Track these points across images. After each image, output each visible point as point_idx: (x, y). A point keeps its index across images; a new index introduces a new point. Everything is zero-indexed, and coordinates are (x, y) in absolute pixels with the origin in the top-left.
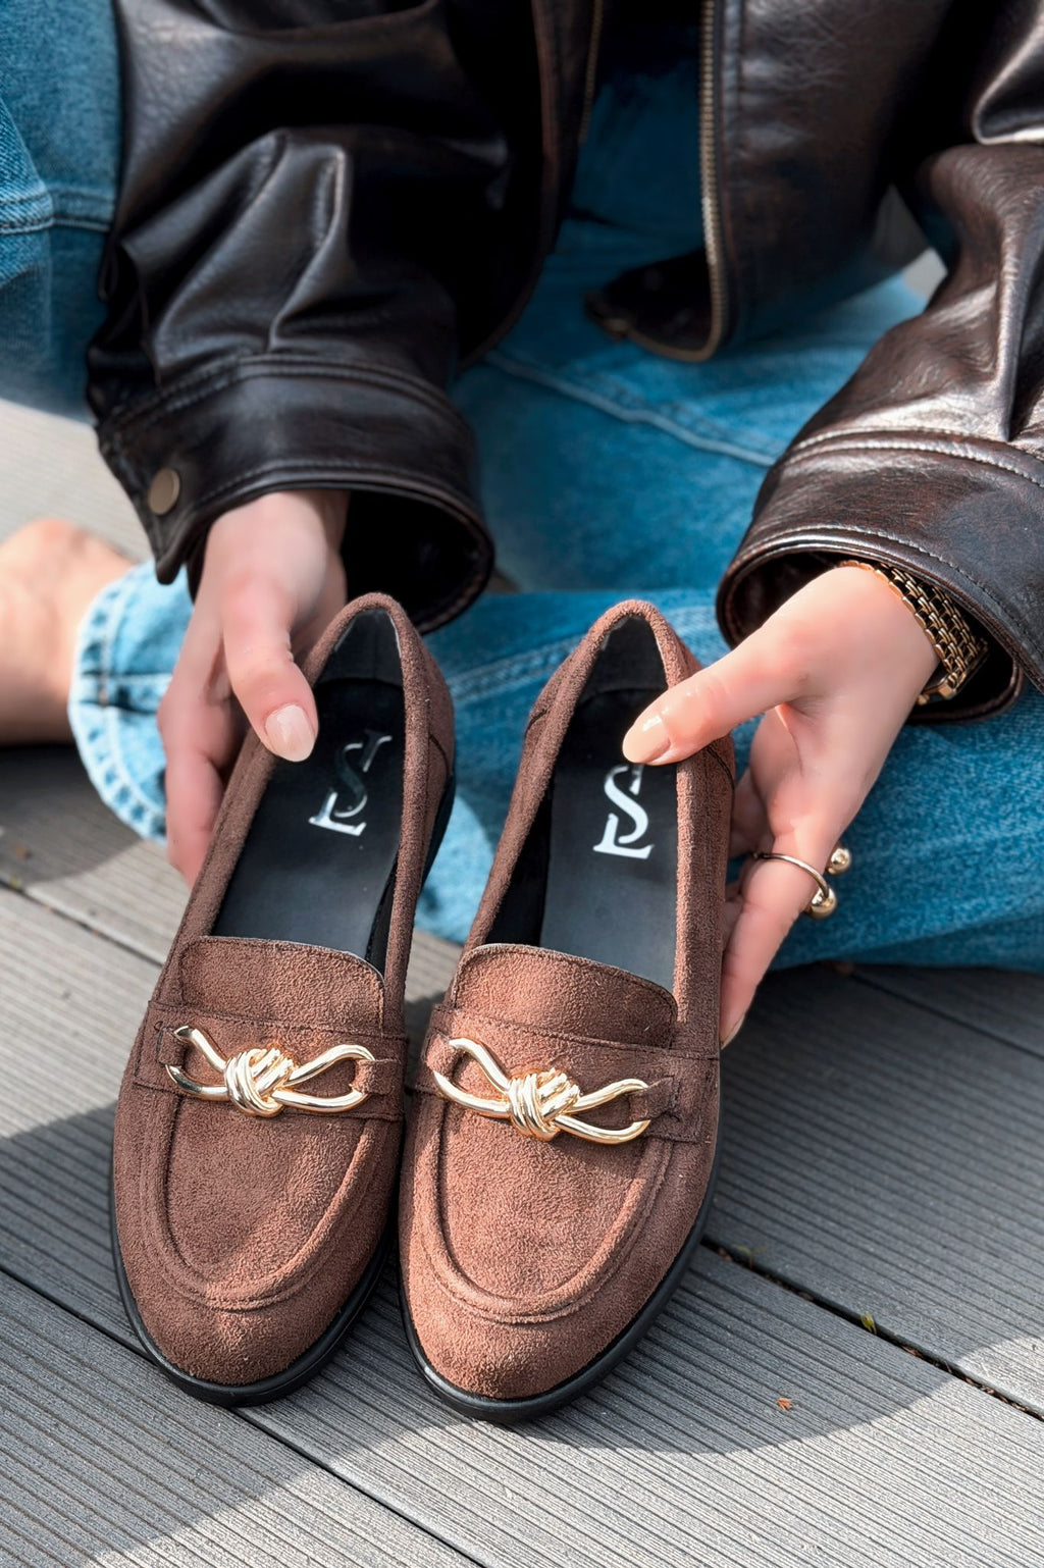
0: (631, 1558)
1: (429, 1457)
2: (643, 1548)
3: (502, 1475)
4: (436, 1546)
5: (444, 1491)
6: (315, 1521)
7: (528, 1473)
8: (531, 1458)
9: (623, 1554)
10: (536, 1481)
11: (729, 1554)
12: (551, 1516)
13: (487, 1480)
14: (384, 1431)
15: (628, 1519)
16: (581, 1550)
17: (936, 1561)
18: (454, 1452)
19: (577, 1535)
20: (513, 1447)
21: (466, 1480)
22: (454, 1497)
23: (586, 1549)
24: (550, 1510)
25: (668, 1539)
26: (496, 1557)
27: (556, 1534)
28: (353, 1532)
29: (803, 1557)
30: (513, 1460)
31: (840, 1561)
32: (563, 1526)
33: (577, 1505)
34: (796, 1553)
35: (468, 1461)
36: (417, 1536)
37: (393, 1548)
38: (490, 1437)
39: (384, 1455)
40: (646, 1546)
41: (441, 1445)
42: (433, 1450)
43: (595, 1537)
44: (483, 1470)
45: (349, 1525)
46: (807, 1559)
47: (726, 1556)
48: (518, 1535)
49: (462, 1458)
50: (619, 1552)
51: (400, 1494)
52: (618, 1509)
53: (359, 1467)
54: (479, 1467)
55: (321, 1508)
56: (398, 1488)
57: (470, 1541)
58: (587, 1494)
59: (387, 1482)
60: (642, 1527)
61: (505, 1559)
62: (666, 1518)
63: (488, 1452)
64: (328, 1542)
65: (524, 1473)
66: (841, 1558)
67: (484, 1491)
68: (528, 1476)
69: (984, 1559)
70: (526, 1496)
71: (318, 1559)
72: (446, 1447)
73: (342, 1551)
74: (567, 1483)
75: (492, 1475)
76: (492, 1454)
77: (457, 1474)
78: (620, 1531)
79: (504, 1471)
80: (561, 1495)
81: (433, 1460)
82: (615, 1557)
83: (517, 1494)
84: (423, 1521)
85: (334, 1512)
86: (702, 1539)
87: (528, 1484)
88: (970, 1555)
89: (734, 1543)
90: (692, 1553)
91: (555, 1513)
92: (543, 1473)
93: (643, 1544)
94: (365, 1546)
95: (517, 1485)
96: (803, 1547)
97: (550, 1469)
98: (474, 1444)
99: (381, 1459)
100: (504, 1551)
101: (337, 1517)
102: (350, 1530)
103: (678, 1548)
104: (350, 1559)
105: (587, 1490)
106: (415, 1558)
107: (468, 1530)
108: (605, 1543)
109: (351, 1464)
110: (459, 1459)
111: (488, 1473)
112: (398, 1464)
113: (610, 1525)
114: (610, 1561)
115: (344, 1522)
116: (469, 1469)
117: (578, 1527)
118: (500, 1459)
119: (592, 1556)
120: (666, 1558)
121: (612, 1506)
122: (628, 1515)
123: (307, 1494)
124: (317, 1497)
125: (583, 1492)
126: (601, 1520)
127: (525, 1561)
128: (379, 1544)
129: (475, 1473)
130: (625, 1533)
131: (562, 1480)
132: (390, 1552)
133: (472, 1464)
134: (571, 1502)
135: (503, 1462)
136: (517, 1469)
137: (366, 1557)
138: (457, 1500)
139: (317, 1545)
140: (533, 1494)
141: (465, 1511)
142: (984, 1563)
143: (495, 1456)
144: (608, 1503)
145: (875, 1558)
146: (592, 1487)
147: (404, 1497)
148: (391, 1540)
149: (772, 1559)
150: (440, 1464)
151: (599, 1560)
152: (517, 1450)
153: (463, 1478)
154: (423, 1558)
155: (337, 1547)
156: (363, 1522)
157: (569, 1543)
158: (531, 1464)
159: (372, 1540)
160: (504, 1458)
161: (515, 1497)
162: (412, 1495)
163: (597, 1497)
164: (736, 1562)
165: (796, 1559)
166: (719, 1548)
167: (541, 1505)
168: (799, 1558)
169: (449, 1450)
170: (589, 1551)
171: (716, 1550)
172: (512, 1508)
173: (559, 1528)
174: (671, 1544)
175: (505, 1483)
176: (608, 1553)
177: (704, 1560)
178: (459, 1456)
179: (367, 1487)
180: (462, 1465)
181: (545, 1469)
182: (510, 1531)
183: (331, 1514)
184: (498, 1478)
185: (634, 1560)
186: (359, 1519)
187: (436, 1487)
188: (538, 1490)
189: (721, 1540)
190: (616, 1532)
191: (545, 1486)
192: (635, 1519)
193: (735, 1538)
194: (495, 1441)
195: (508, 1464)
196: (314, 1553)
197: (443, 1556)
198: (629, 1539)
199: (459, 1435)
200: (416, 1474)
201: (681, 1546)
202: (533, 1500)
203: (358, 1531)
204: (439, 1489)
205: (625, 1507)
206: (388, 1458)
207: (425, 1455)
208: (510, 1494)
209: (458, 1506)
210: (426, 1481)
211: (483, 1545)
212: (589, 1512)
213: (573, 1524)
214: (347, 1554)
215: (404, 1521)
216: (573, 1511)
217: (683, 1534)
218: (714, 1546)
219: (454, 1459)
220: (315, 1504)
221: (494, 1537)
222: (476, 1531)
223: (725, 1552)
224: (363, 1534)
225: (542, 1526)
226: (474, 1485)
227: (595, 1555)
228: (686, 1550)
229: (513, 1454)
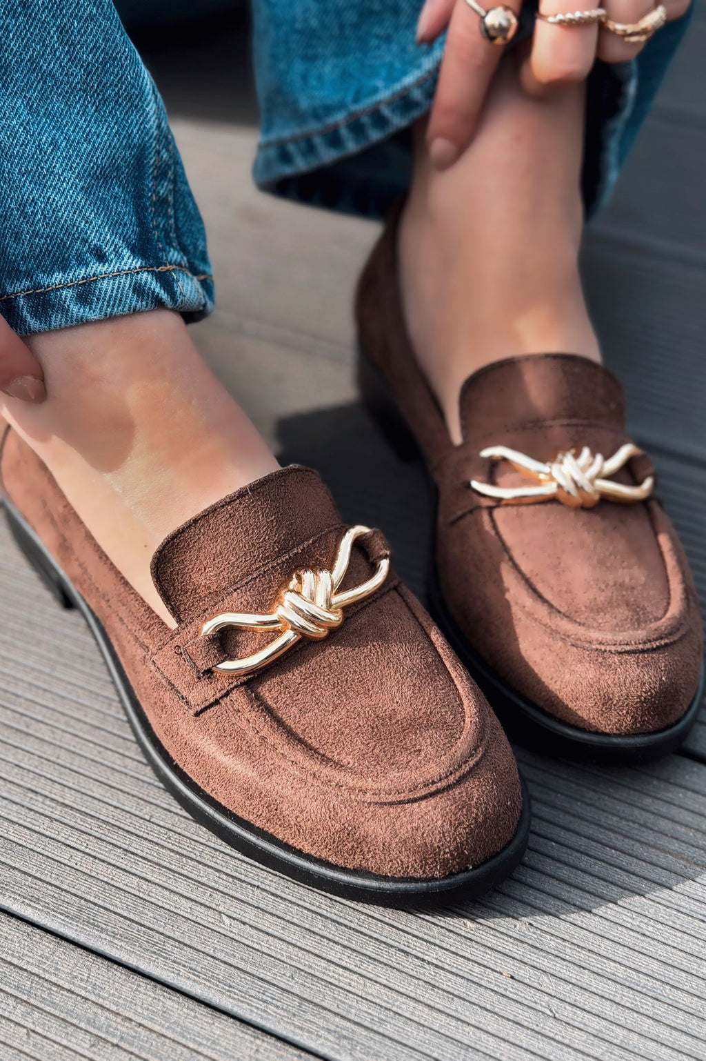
0: (356, 969)
1: (141, 895)
2: (366, 955)
3: (218, 900)
4: (160, 993)
5: (161, 930)
6: (31, 988)
7: (242, 894)
8: (243, 877)
9: (348, 966)
10: (250, 901)
11: (448, 947)
12: (271, 938)
13: (203, 909)
14: (93, 874)
15: (346, 926)
16: (306, 969)
17: (639, 919)
18: (166, 885)
19: (300, 953)
20: (224, 869)
21: (182, 913)
22: (171, 935)
23: (311, 967)
24: (270, 931)
25: (389, 941)
26: (223, 994)
27: (279, 957)
28: (72, 993)
29: (518, 937)
30: (225, 883)
31: (552, 935)
32: (284, 946)
33: (295, 921)
34: (511, 933)
35: (181, 892)
36: (139, 986)
37: (117, 1004)
38: (200, 863)
39: (96, 901)
40: (368, 953)
41: (152, 879)
42: (145, 887)
43: (317, 952)
44: (197, 899)
45: (67, 986)
46: (522, 939)
47: (447, 950)
48: (242, 965)
49: (175, 889)
50: (344, 964)
51: (116, 941)
52: (335, 918)
53: (72, 919)
54: (193, 897)
55: (36, 971)
56: (114, 935)
57: (194, 981)
58: (302, 907)
59: (102, 930)
60: (362, 933)
61: (232, 995)
62: (382, 918)
63: (199, 879)
64: (47, 1009)
65: (238, 895)
66: (553, 932)
67: (202, 922)
68: (243, 898)
69: (681, 909)
70: (243, 919)
71: (38, 1030)
72: (157, 881)
73: (62, 1016)
74: (282, 898)
75: (207, 903)
76: (204, 880)
77: (172, 909)
78: (340, 941)
79: (217, 896)
80: (278, 913)
81: (146, 897)
82: (341, 971)
83: (234, 919)
84: (144, 966)
85: (51, 973)
86: (420, 935)
87: (244, 906)
88: (668, 907)
89: (451, 935)
90: (414, 952)
91: (276, 934)
92: (257, 892)
93: (365, 952)
94: (85, 1006)
95: (233, 909)
96: (515, 926)
97: (263, 886)
98: (185, 872)
99: (92, 906)
100: (230, 986)
101: (54, 979)
102: (69, 991)
103: (400, 950)
104: (72, 1024)
105: (301, 903)
106: (140, 1010)
107: (191, 968)
108: (328, 957)
109: (63, 918)
110: (172, 891)
111: (203, 901)
112: (111, 908)
113: (331, 937)
114: (337, 976)
115: (61, 983)
116: (184, 901)
117: (299, 944)
118: (213, 884)
119: (317, 974)
120: (390, 963)
121: (328, 915)
122: (346, 922)
123: (19, 958)
124: (31, 960)
125: (298, 905)
126: (320, 932)
127: (253, 993)
128: (100, 1001)
129: (190, 904)
130: (346, 943)
131: (277, 896)
132: (114, 1008)
133: (186, 894)
134: (288, 918)
135: (217, 886)
136: (231, 892)
137: (88, 1020)
138: (175, 937)
139: (36, 1015)
140: (250, 915)
141: (185, 948)
142: (682, 913)
143: (207, 882)
144: (324, 913)
145: (584, 926)
146: (306, 898)
147: (122, 944)
148: (113, 995)
149: (490, 945)
150: (153, 900)
151: (325, 977)
152: (228, 871)
153: (178, 912)
154: (148, 1009)
155: (57, 1013)
156: (82, 980)
157: (294, 963)
158: (244, 885)
159: (93, 998)
160: (216, 882)
161: (233, 922)
162: (128, 940)
163: (314, 908)
164: (457, 954)
165: (512, 940)
166: (438, 942)
167: (261, 927)
168: (515, 939)
169: (161, 883)
170: (315, 969)
171: (435, 945)
172: (232, 935)
173: (281, 949)
174: (392, 946)
175: (221, 909)
176: (332, 967)
177: (426, 958)
178: (171, 887)
179: (82, 939)
180: (176, 897)
181: (258, 887)
182: (233, 962)
183: (47, 976)
184: (213, 906)
185: (359, 971)
186: (76, 977)
187: (152, 926)
188: (254, 911)
189: (439, 933)
190: (337, 943)
191: (260, 905)
192: (353, 925)
193: (451, 928)
194: (206, 865)
195: (221, 888)
196: (34, 1023)
197: (169, 1003)
198: (351, 949)
199: (168, 865)
200: (131, 916)
201: (402, 947)
202: (251, 923)
203: (77, 991)
204: (156, 928)
205: (341, 914)
206: (100, 903)
207: (137, 893)
208: (227, 921)
209: (177, 944)
210: (142, 922)
211: (207, 983)
212: (307, 926)
213: (294, 942)
214: (69, 1019)
215: (124, 971)
216: (293, 928)
217: (401, 933)
218: (432, 940)
219: (167, 893)
220: (30, 968)
221: (217, 972)
222: (199, 969)
223: (444, 945)
224: (83, 993)
225: (265, 950)
226: (190, 917)
227: (321, 972)
228: (408, 950)
229: (224, 877)
